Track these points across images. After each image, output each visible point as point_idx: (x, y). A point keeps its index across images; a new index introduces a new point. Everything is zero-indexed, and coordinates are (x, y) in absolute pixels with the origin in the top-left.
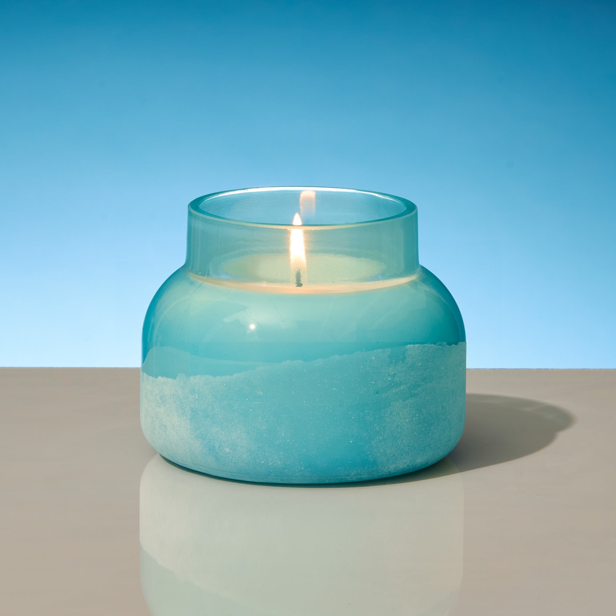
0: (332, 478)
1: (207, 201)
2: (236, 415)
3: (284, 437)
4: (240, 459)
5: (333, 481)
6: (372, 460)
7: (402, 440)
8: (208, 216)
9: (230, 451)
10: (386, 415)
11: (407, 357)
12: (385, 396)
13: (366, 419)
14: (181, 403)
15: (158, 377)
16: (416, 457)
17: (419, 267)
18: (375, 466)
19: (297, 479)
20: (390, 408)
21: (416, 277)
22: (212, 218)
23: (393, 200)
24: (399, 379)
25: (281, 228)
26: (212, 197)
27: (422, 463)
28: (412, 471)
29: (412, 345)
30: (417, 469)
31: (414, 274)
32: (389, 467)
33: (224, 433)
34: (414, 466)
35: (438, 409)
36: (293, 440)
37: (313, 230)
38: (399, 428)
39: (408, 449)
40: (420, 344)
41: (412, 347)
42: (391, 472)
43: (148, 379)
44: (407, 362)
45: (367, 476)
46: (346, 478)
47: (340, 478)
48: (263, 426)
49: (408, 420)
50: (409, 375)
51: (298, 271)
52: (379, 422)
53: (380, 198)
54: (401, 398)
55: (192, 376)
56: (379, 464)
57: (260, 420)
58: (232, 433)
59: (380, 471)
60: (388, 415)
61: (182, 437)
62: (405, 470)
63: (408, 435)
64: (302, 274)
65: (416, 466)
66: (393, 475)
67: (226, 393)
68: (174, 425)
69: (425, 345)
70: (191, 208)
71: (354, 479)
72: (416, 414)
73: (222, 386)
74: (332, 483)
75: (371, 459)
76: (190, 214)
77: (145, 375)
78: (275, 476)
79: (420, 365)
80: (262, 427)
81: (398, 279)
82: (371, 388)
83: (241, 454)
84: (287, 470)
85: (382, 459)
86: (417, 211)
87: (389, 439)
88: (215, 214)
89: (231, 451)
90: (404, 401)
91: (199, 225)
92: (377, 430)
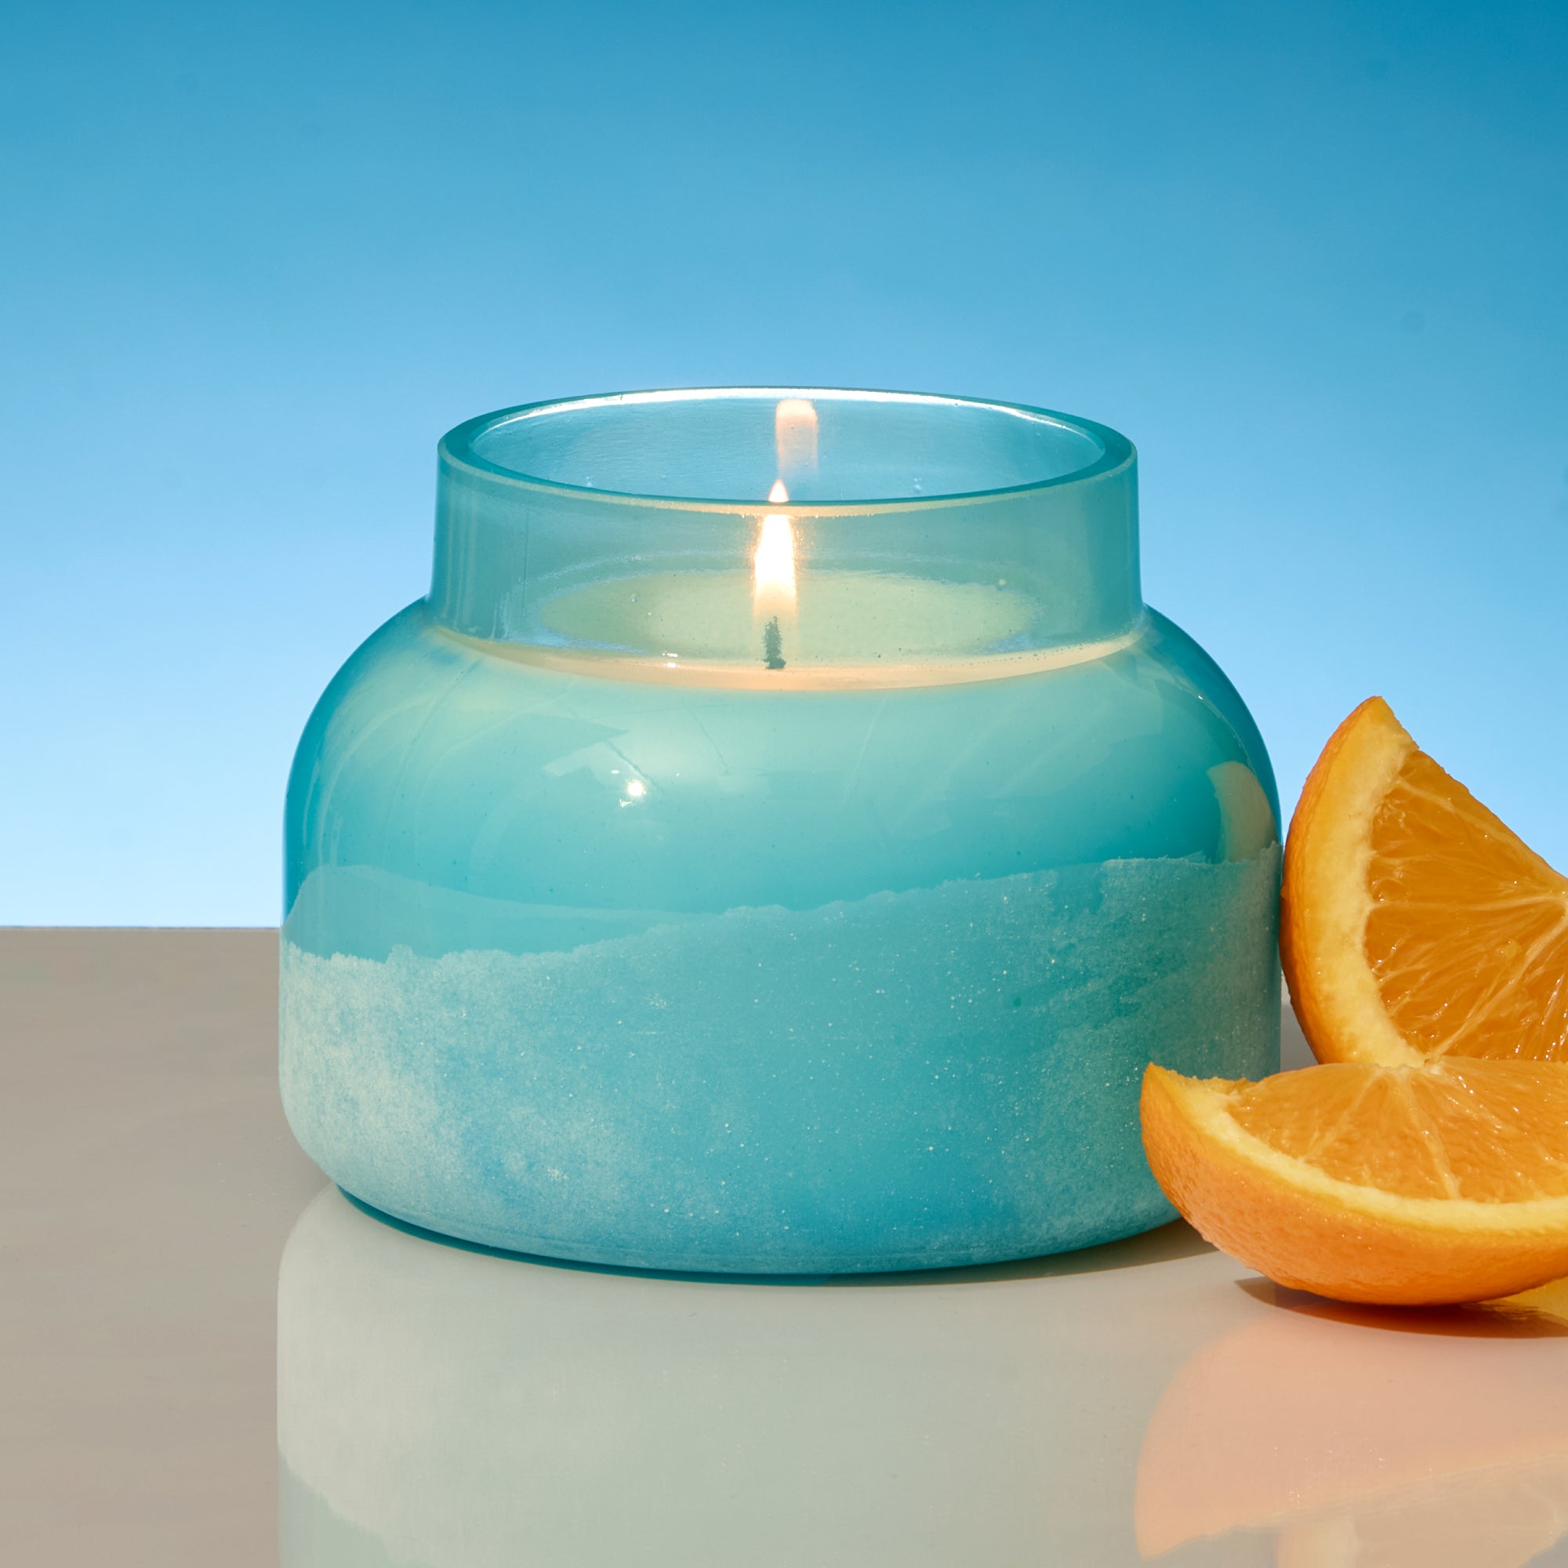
0: (873, 1257)
1: (496, 430)
2: (583, 1070)
3: (731, 1133)
4: (592, 1201)
5: (875, 1267)
6: (1001, 1202)
7: (1091, 1145)
8: (499, 476)
9: (563, 1175)
10: (1043, 1070)
11: (1106, 895)
12: (1040, 1012)
13: (985, 1082)
14: (400, 1033)
15: (333, 956)
16: (1132, 1194)
17: (1143, 611)
18: (1010, 1220)
19: (769, 1262)
20: (1056, 1047)
21: (1134, 641)
22: (510, 482)
23: (1064, 427)
24: (1081, 961)
25: (721, 512)
26: (509, 419)
27: (1150, 1213)
28: (1121, 1235)
29: (1121, 862)
30: (1134, 1231)
31: (1126, 633)
32: (1052, 1224)
33: (545, 1124)
34: (1127, 1221)
35: (1199, 1052)
36: (757, 1144)
37: (817, 517)
38: (1083, 1107)
39: (1108, 1172)
40: (1146, 858)
41: (1120, 867)
42: (1059, 1240)
43: (301, 960)
44: (1105, 910)
45: (985, 1250)
46: (914, 1257)
47: (898, 1256)
48: (668, 1101)
49: (1108, 1084)
50: (1113, 951)
51: (771, 623)
52: (1022, 1091)
53: (1025, 420)
54: (1087, 1018)
55: (450, 954)
56: (1022, 1217)
57: (660, 1084)
58: (569, 1123)
59: (1025, 1237)
60: (1049, 1070)
61: (404, 1134)
62: (1099, 1232)
63: (1109, 1129)
64: (783, 633)
65: (1133, 1222)
66: (1064, 1248)
67: (551, 1004)
68: (380, 1100)
69: (1159, 860)
70: (447, 452)
71: (940, 1259)
72: (1133, 1067)
73: (540, 984)
74: (873, 1271)
75: (999, 1200)
76: (444, 469)
77: (295, 950)
78: (704, 1251)
79: (1144, 919)
80: (665, 1103)
81: (1079, 646)
82: (999, 990)
83: (595, 1187)
84: (738, 1234)
85: (1031, 1201)
86: (1136, 461)
87: (1052, 1142)
88: (519, 471)
89: (565, 1177)
90: (1096, 1027)
91: (471, 502)
92: (1017, 1114)
